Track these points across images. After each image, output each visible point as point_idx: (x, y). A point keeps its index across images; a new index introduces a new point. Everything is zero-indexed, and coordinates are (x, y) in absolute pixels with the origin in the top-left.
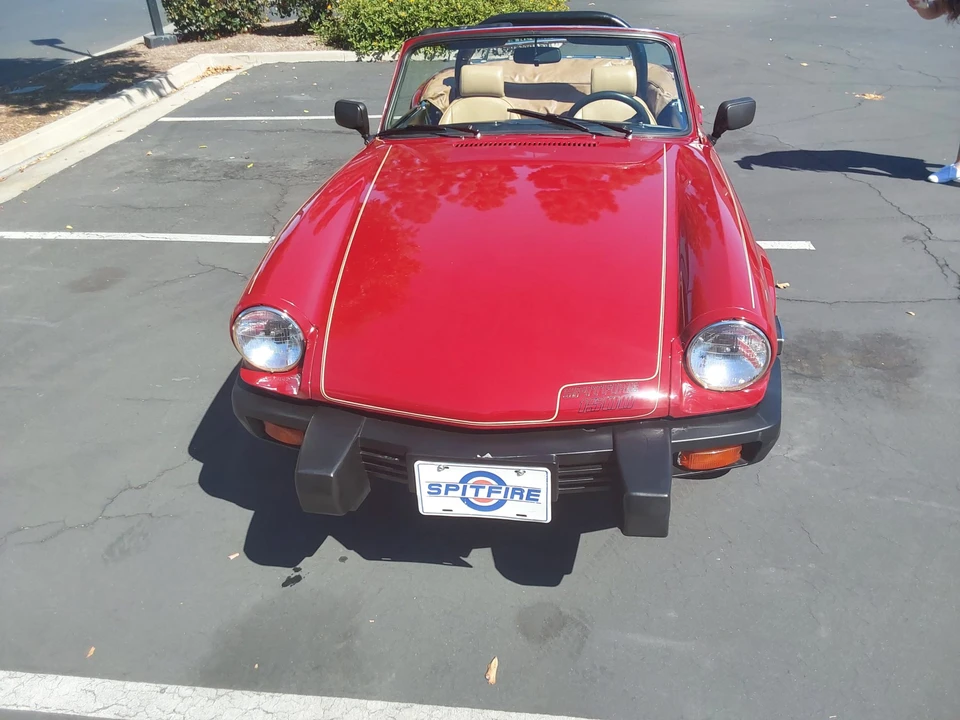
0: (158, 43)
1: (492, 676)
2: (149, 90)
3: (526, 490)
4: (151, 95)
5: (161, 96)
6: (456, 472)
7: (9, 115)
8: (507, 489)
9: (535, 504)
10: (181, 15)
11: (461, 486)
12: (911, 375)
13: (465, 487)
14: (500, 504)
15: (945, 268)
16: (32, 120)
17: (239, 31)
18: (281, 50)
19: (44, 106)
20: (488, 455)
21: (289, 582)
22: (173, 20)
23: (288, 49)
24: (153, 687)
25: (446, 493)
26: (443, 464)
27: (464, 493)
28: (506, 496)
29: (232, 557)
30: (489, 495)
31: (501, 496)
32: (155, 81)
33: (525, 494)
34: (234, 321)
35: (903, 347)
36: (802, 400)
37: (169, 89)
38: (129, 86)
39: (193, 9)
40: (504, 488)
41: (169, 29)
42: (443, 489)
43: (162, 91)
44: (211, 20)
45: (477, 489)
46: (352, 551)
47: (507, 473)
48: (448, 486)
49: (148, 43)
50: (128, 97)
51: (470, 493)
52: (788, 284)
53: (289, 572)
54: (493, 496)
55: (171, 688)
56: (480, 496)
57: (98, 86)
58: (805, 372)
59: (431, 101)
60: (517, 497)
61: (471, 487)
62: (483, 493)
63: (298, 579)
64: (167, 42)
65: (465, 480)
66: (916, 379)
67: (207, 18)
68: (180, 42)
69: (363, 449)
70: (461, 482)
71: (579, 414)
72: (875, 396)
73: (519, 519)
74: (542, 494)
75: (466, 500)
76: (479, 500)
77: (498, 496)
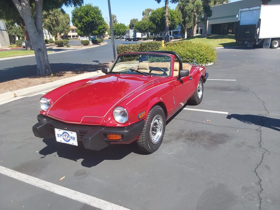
1: (61, 179)
3: (73, 137)
6: (61, 132)
9: (74, 141)
13: (63, 135)
14: (69, 140)
16: (75, 75)
19: (79, 72)
20: (66, 128)
21: (43, 157)
25: (60, 137)
26: (59, 130)
29: (36, 152)
35: (225, 137)
36: (184, 144)
38: (100, 69)
40: (69, 136)
42: (60, 135)
45: (65, 136)
47: (69, 132)
49: (112, 62)
51: (64, 137)
52: (210, 120)
55: (8, 169)
57: (94, 69)
58: (192, 139)
60: (72, 139)
62: (66, 137)
63: (44, 157)
65: (63, 133)
66: (220, 144)
69: (50, 126)
71: (85, 122)
72: (204, 146)
73: (73, 144)
74: (75, 138)
75: (63, 139)
76: (66, 139)
77: (69, 138)
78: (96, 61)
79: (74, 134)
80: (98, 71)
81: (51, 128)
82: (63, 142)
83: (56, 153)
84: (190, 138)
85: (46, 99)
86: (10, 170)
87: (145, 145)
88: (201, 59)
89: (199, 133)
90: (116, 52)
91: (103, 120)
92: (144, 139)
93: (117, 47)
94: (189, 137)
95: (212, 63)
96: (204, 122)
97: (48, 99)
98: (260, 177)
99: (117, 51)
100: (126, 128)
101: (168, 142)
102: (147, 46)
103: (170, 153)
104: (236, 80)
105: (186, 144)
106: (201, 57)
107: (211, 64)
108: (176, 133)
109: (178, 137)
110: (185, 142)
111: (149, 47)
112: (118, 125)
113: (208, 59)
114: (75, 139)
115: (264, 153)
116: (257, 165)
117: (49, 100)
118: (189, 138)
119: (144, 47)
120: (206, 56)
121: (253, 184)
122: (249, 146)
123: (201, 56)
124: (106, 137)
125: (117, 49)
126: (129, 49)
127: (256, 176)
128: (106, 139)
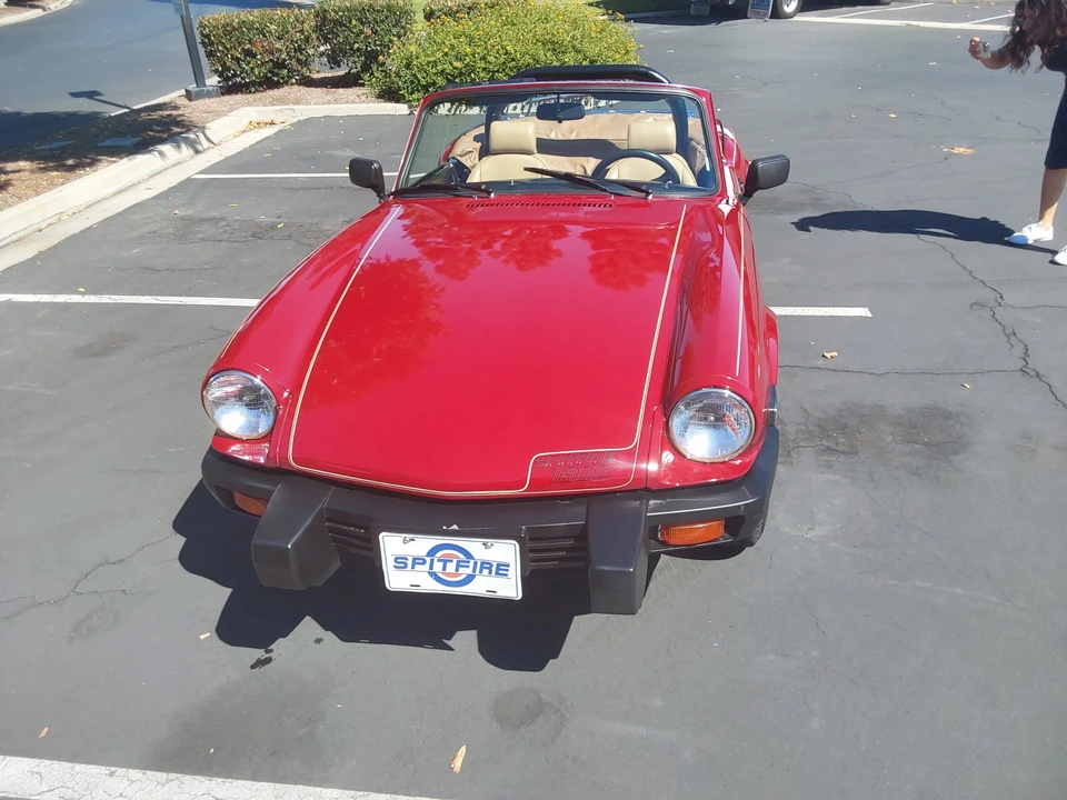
0: (200, 95)
1: (458, 764)
2: (183, 146)
3: (495, 565)
4: (186, 151)
5: (197, 152)
6: (422, 544)
7: (32, 171)
8: (476, 563)
9: (504, 579)
10: (224, 66)
11: (428, 559)
12: (956, 453)
13: (432, 561)
14: (470, 579)
15: (1012, 337)
16: (57, 177)
17: (286, 83)
18: (329, 103)
19: (70, 162)
20: (455, 527)
21: (260, 663)
22: (216, 71)
23: (336, 101)
24: (103, 769)
25: (413, 568)
26: (409, 536)
27: (431, 567)
28: (474, 570)
29: (202, 637)
30: (457, 570)
31: (469, 571)
32: (192, 136)
33: (494, 569)
34: (206, 384)
35: (951, 422)
36: (832, 477)
37: (205, 144)
38: (163, 141)
39: (238, 60)
40: (472, 562)
41: (213, 81)
42: (410, 563)
43: (199, 147)
44: (256, 71)
45: (445, 562)
46: (330, 633)
47: (474, 546)
48: (414, 559)
49: (189, 96)
50: (161, 153)
51: (438, 567)
52: (836, 354)
53: (259, 653)
54: (461, 570)
55: (120, 771)
56: (448, 570)
57: (130, 141)
58: (841, 448)
59: (459, 158)
60: (486, 572)
61: (439, 560)
62: (451, 567)
63: (268, 661)
64: (209, 95)
65: (432, 552)
66: (960, 457)
67: (252, 69)
68: (223, 94)
69: (328, 520)
70: (427, 556)
72: (912, 474)
73: (490, 595)
74: (511, 568)
75: (434, 575)
76: (449, 575)
77: (466, 571)
78: (91, 95)
79: (506, 551)
80: (161, 147)
81: (332, 530)
82: (429, 586)
83: (308, 627)
84: (832, 445)
86: (135, 774)
89: (841, 416)
90: (201, 50)
93: (202, 26)
94: (825, 443)
96: (820, 362)
97: (249, 370)
99: (203, 43)
100: (739, 479)
102: (354, 22)
103: (818, 532)
105: (838, 477)
109: (785, 447)
110: (829, 466)
111: (363, 24)
114: (510, 573)
118: (829, 448)
119: (339, 23)
125: (207, 36)
126: (264, 36)
128: (655, 547)
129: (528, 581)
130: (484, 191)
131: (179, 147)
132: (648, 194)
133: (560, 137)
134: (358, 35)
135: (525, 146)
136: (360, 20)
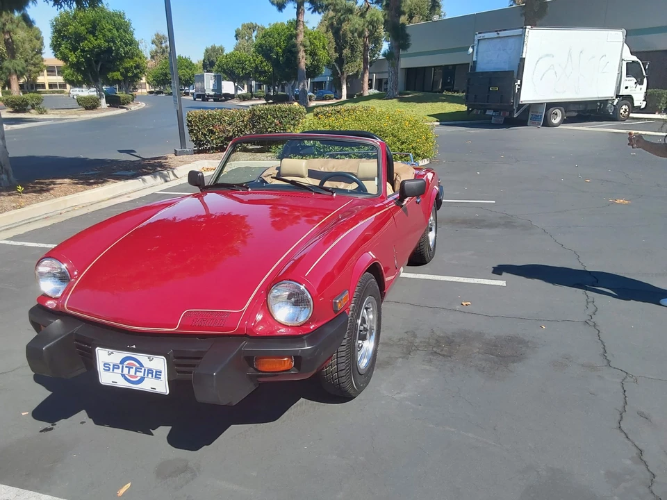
0: (182, 153)
1: (122, 491)
2: (158, 177)
3: (154, 371)
4: (159, 180)
5: (166, 181)
6: (118, 356)
7: (69, 184)
8: (145, 370)
9: (159, 381)
10: (197, 138)
11: (121, 366)
12: (514, 362)
13: (123, 367)
14: (142, 380)
16: (81, 187)
18: (250, 160)
19: (92, 181)
20: (134, 346)
21: (46, 430)
22: (193, 141)
23: (254, 159)
25: (113, 370)
26: (111, 351)
27: (122, 371)
28: (144, 375)
29: (23, 414)
30: (135, 374)
31: (141, 374)
32: (165, 172)
33: (154, 374)
35: (520, 346)
36: (428, 367)
37: (172, 177)
38: (148, 174)
39: (205, 135)
40: (143, 369)
41: (191, 146)
42: (111, 367)
43: (168, 179)
44: (214, 141)
45: (129, 368)
46: (91, 419)
47: (143, 358)
48: (114, 365)
49: (176, 154)
50: (144, 180)
51: (126, 371)
52: (469, 303)
53: (48, 425)
54: (138, 374)
56: (131, 374)
57: (132, 172)
58: (443, 353)
59: (264, 178)
60: (150, 375)
61: (126, 367)
62: (132, 371)
63: (51, 429)
64: (187, 153)
65: (123, 362)
66: (515, 364)
67: (213, 140)
68: (195, 153)
69: (77, 341)
70: (120, 363)
71: (192, 328)
72: (479, 370)
73: (153, 391)
74: (163, 374)
75: (123, 375)
76: (131, 376)
77: (140, 375)
78: (129, 152)
79: (159, 363)
80: (146, 177)
81: (79, 347)
82: (122, 383)
84: (438, 351)
85: (55, 263)
87: (343, 380)
88: (402, 150)
89: (453, 336)
90: (186, 130)
91: (244, 320)
92: (344, 364)
93: (189, 116)
94: (435, 349)
95: (426, 160)
96: (458, 307)
97: (61, 261)
98: (637, 443)
99: (188, 125)
100: (305, 337)
101: (387, 363)
102: (269, 117)
103: (401, 395)
104: (494, 202)
105: (432, 368)
106: (403, 146)
107: (423, 164)
108: (400, 340)
109: (409, 349)
110: (430, 361)
111: (274, 118)
112: (283, 331)
113: (419, 152)
114: (162, 377)
115: (623, 380)
116: (619, 413)
117: (64, 266)
118: (436, 352)
119: (260, 117)
120: (414, 145)
121: (628, 462)
122: (583, 365)
123: (403, 143)
124: (252, 366)
125: (190, 122)
126: (221, 123)
127: (626, 440)
128: (251, 372)
129: (171, 383)
130: (245, 187)
131: (155, 177)
132: (333, 193)
133: (326, 171)
134: (271, 124)
135: (300, 173)
136: (273, 116)
